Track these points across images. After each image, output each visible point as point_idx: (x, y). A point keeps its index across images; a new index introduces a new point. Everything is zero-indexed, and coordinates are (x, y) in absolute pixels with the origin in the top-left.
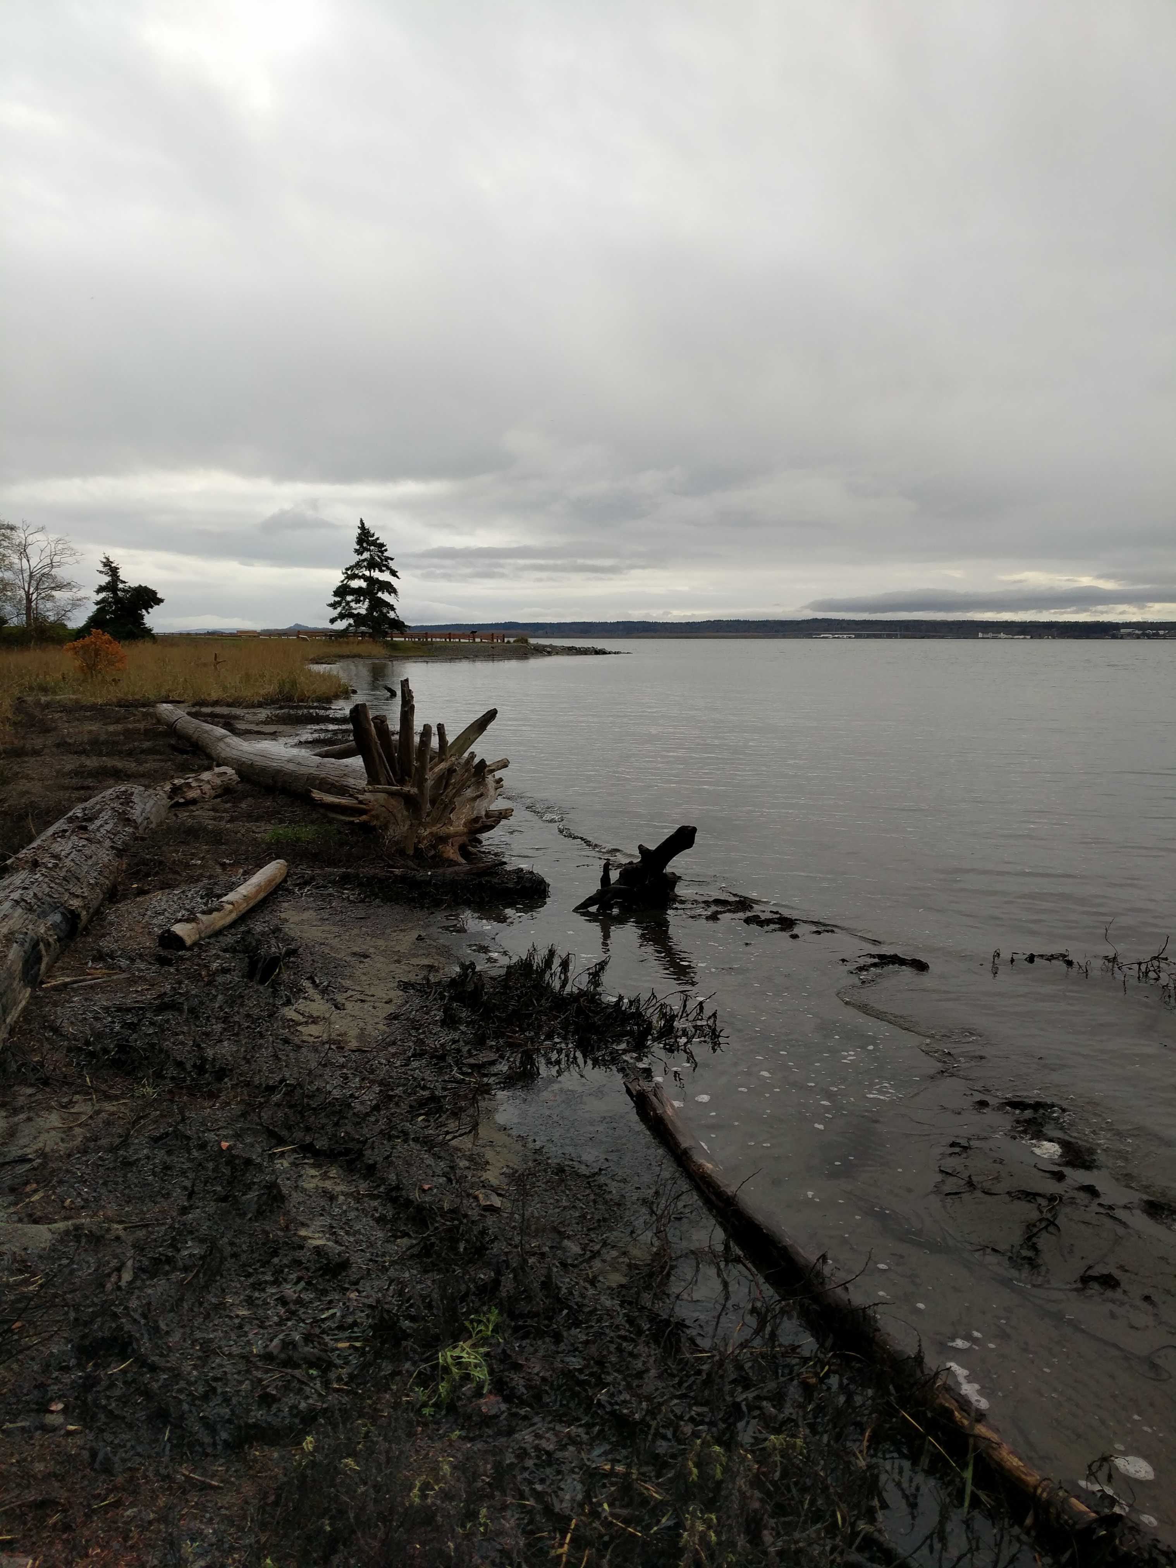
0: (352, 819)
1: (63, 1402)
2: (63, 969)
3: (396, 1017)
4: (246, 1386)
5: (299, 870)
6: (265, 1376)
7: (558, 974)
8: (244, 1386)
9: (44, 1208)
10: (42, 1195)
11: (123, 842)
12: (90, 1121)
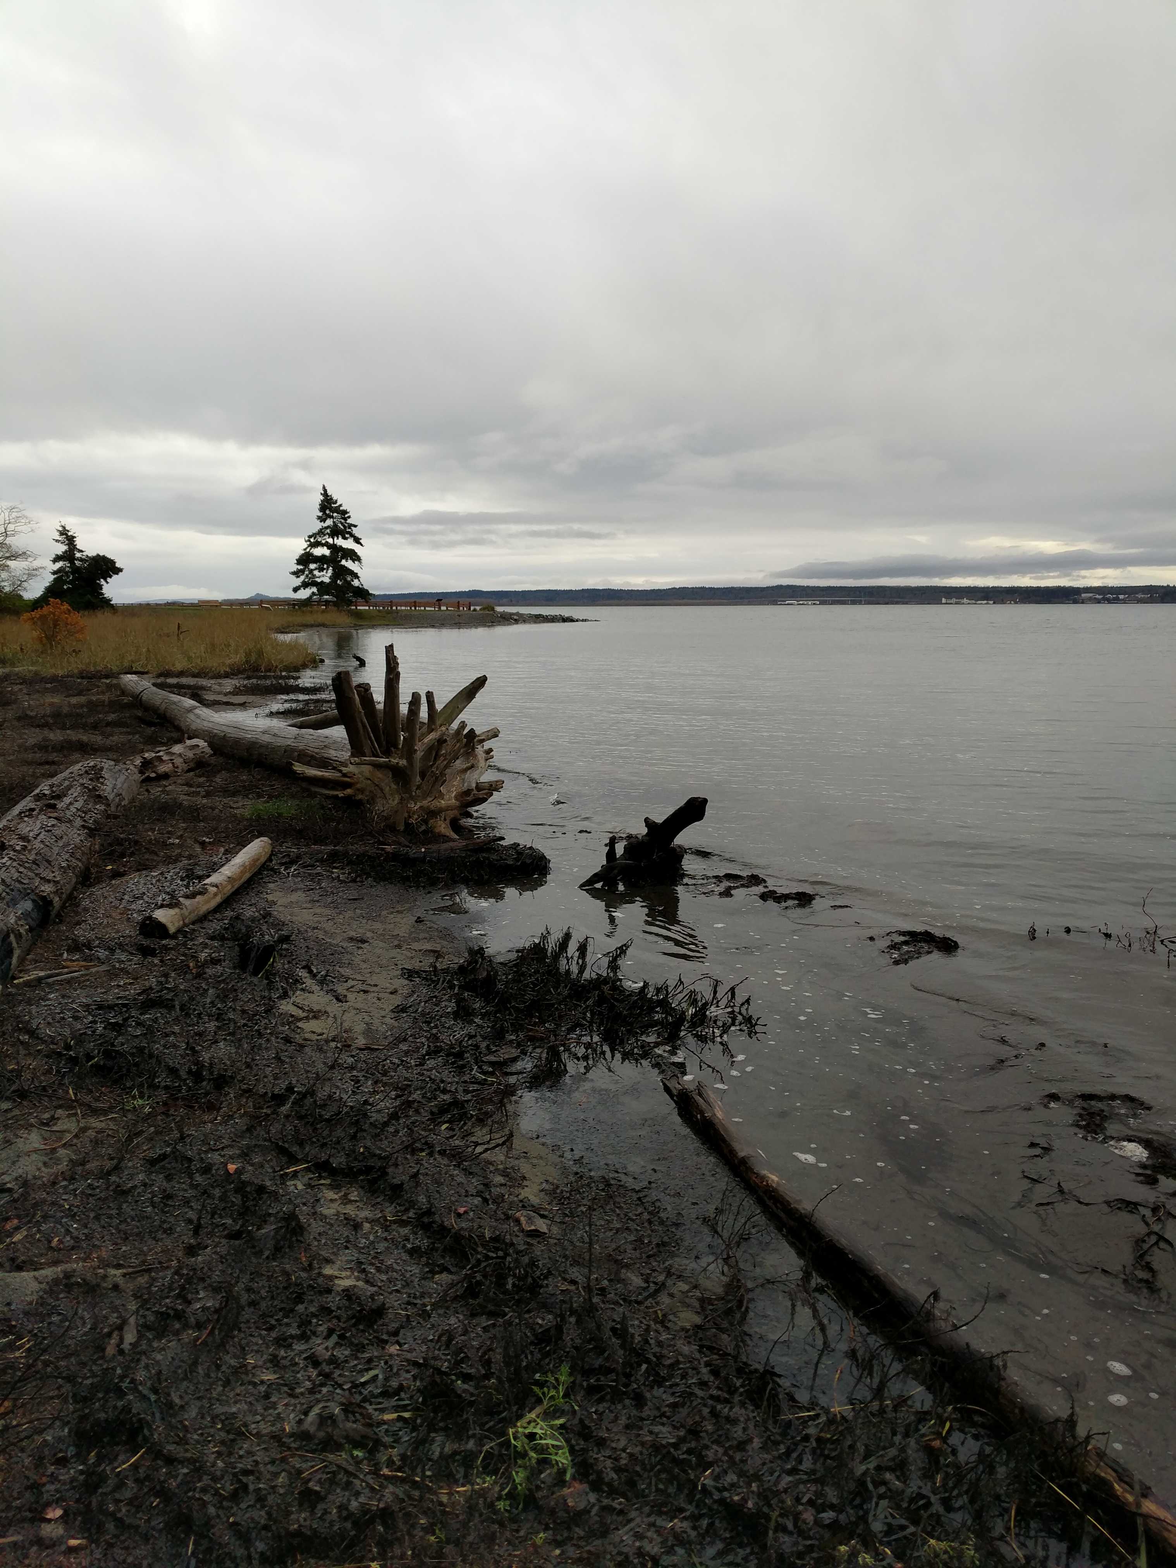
0: (336, 793)
1: (62, 1507)
2: (36, 961)
3: (404, 1009)
4: (282, 1479)
5: (283, 849)
6: (304, 1466)
7: (576, 959)
8: (281, 1480)
9: (28, 1249)
10: (25, 1233)
11: (95, 821)
12: (75, 1141)
